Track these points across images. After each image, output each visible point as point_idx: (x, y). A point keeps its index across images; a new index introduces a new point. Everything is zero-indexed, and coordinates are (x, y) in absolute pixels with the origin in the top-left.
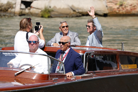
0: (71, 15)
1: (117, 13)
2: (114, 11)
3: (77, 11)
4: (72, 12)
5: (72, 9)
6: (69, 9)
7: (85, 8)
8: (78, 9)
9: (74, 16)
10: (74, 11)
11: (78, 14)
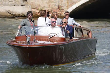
0: (8, 16)
1: (38, 15)
2: (36, 14)
3: (12, 14)
4: (9, 14)
5: (8, 12)
6: (7, 12)
7: (17, 12)
8: (13, 12)
9: (10, 17)
10: (10, 14)
11: (13, 16)
